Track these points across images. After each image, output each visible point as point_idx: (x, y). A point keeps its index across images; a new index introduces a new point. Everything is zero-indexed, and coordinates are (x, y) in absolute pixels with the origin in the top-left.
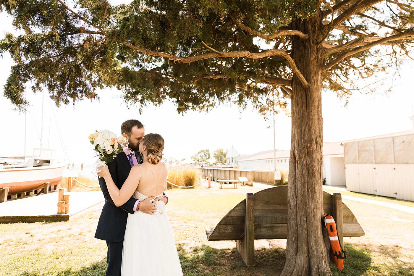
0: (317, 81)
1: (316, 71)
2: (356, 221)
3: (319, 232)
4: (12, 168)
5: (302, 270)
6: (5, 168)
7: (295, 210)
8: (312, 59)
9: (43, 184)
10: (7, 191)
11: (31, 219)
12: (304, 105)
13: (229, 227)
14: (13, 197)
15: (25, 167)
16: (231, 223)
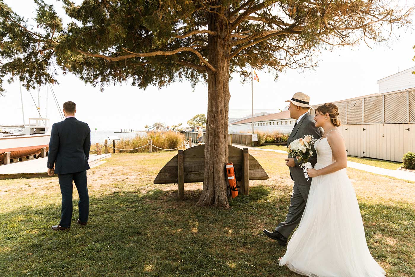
0: (223, 68)
1: (222, 60)
2: (262, 168)
3: (222, 174)
4: (11, 136)
5: (209, 199)
6: (6, 136)
7: (207, 160)
8: (219, 51)
9: (40, 150)
10: (9, 155)
11: (29, 176)
12: (214, 86)
13: (167, 174)
14: (15, 160)
15: (23, 135)
16: (169, 171)
